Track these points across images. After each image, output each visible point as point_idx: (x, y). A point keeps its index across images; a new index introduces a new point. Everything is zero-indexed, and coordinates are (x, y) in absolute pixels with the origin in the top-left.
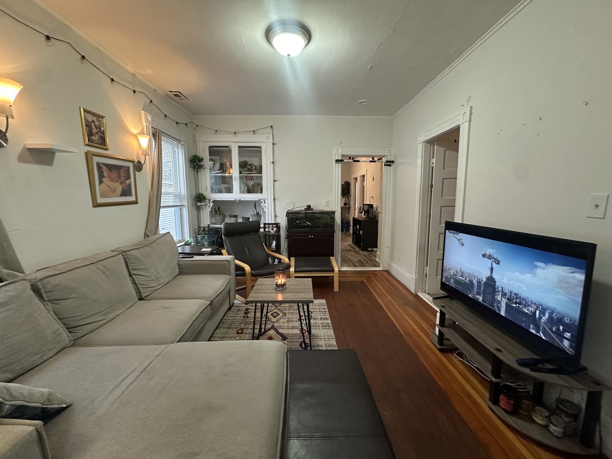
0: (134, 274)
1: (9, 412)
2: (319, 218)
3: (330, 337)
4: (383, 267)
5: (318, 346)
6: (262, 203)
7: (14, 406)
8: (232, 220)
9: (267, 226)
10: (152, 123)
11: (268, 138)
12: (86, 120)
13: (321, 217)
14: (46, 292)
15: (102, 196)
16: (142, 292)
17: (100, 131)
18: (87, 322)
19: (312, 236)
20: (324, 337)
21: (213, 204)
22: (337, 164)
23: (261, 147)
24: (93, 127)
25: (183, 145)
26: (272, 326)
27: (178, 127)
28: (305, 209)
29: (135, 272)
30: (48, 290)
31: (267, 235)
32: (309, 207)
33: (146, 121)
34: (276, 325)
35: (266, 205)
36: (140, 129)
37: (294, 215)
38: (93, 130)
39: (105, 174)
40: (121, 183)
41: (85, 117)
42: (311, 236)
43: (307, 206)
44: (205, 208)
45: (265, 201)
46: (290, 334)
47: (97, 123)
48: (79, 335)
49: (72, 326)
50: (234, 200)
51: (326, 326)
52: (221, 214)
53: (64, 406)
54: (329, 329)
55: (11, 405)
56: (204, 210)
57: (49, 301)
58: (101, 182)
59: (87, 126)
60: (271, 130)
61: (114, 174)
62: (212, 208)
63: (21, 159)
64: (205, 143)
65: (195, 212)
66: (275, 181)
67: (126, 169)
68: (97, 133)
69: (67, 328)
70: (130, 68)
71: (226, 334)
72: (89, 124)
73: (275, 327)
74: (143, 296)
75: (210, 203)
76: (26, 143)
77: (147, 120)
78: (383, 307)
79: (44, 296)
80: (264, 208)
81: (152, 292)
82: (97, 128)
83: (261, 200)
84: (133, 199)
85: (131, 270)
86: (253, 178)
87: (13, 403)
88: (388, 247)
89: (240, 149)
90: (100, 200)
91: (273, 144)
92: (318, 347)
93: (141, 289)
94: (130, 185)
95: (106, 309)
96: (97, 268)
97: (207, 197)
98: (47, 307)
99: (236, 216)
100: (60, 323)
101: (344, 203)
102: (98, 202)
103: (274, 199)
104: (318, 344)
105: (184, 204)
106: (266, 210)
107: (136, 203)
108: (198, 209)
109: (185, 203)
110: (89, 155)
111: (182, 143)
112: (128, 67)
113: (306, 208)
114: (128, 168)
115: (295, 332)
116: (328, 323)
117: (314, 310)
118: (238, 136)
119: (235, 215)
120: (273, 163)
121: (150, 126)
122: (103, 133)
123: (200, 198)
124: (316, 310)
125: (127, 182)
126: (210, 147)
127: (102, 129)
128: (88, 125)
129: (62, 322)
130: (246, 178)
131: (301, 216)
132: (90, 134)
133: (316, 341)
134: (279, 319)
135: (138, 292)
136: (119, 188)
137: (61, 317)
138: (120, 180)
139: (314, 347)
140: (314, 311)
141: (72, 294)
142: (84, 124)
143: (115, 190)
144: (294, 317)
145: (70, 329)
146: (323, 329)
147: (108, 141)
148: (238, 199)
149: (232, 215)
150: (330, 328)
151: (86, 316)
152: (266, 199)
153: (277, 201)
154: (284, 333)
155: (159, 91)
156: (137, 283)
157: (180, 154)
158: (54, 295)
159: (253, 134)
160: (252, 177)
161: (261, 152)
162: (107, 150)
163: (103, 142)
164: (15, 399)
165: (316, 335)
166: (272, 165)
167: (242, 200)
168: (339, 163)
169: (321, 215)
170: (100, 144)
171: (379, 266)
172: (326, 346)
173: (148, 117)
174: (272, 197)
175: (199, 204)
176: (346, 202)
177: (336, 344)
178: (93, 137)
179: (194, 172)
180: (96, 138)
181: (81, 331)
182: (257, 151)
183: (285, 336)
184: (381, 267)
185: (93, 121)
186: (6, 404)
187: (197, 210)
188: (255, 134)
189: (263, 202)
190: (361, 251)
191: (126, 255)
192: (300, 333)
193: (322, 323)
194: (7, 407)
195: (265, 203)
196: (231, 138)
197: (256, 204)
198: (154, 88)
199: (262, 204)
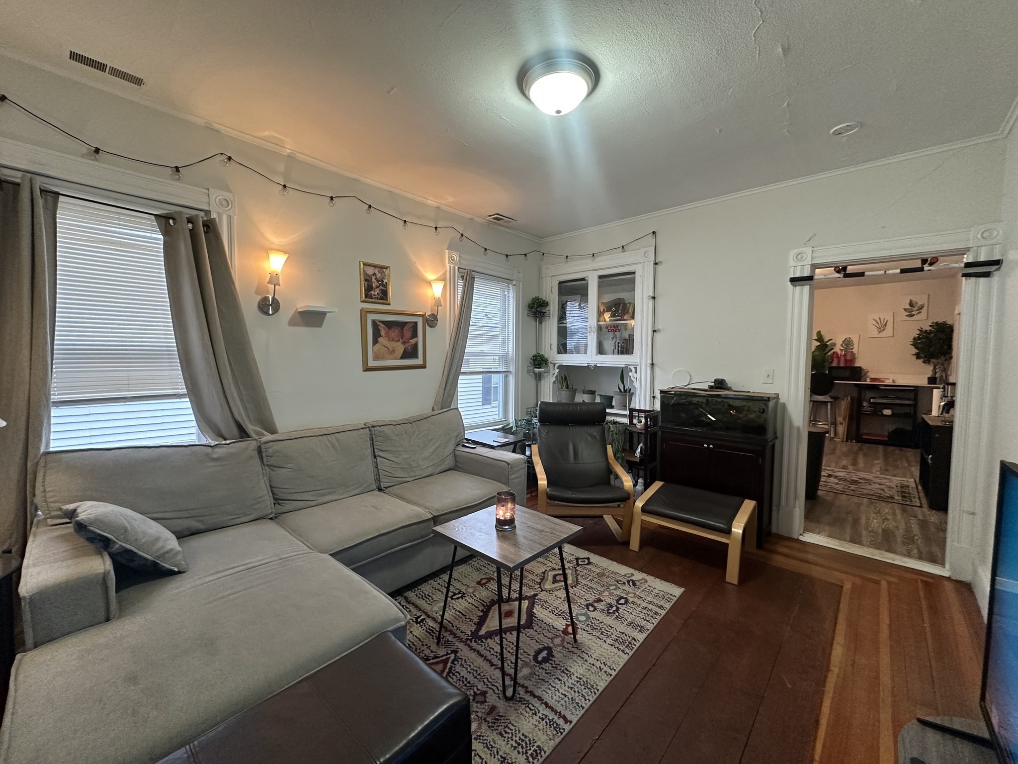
0: (379, 456)
1: (118, 551)
2: (738, 409)
3: (606, 668)
4: (951, 569)
5: (563, 672)
6: (631, 371)
7: (122, 547)
8: (586, 398)
9: (636, 414)
10: (460, 262)
11: (646, 255)
12: (365, 274)
13: (744, 406)
14: (267, 456)
15: (376, 358)
16: (382, 480)
17: (382, 285)
18: (295, 499)
19: (711, 446)
20: (595, 662)
21: (558, 370)
22: (798, 288)
23: (634, 273)
24: (374, 280)
25: (515, 285)
26: (534, 594)
27: (508, 261)
28: (711, 387)
29: (381, 454)
30: (268, 454)
31: (628, 430)
32: (720, 384)
33: (450, 262)
34: (542, 596)
35: (638, 376)
36: (441, 273)
37: (684, 397)
38: (373, 284)
39: (383, 333)
40: (404, 343)
41: (364, 271)
42: (708, 446)
43: (716, 381)
44: (548, 376)
45: (636, 368)
46: (545, 623)
47: (379, 275)
48: (284, 509)
49: (281, 498)
50: (586, 365)
51: (623, 642)
52: (570, 387)
53: (176, 569)
54: (623, 651)
55: (121, 546)
56: (546, 380)
57: (268, 465)
58: (375, 342)
59: (366, 280)
60: (653, 238)
61: (395, 333)
62: (556, 377)
63: (292, 323)
64: (554, 277)
65: (532, 382)
66: (655, 331)
67: (411, 325)
68: (378, 287)
69: (275, 499)
70: (431, 202)
71: (465, 576)
72: (368, 278)
73: (536, 598)
74: (382, 486)
75: (554, 369)
76: (298, 307)
77: (451, 259)
78: (830, 675)
79: (265, 460)
80: (634, 380)
81: (395, 483)
82: (378, 281)
83: (629, 366)
84: (419, 361)
85: (376, 450)
86: (619, 328)
87: (124, 545)
88: (973, 514)
89: (601, 280)
90: (372, 363)
91: (656, 264)
92: (563, 674)
93: (382, 477)
94: (416, 345)
95: (321, 490)
96: (328, 440)
97: (550, 360)
98: (264, 471)
99: (592, 393)
100: (270, 491)
101: (929, 378)
102: (369, 365)
103: (653, 364)
104: (569, 668)
105: (511, 370)
106: (636, 384)
107: (423, 366)
108: (539, 377)
109: (512, 368)
110: (363, 313)
111: (514, 282)
112: (429, 201)
113: (712, 384)
114: (416, 324)
115: (557, 623)
116: (634, 639)
117: (636, 600)
118: (598, 259)
119: (591, 391)
120: (654, 298)
121: (456, 268)
122: (386, 285)
123: (539, 361)
124: (639, 602)
125: (413, 341)
126: (560, 283)
127: (385, 281)
128: (368, 280)
129: (272, 490)
130: (607, 328)
131: (698, 402)
132: (369, 289)
133: (571, 661)
134: (559, 588)
135: (378, 480)
136: (400, 348)
137: (273, 485)
138: (402, 339)
139: (556, 667)
140: (633, 603)
141: (290, 463)
142: (363, 279)
143: (394, 351)
144: (584, 596)
145: (277, 501)
146: (612, 645)
147: (390, 293)
148: (592, 364)
149: (586, 389)
150: (627, 650)
151: (296, 491)
152: (638, 365)
153: (656, 369)
154: (536, 616)
155: (476, 219)
156: (379, 468)
157: (511, 299)
158: (272, 461)
159: (623, 252)
160: (617, 326)
161: (633, 281)
162: (389, 304)
163: (384, 296)
164: (126, 541)
165: (583, 649)
166: (651, 302)
167: (598, 365)
168: (802, 285)
169: (745, 403)
170: (380, 299)
171: (943, 564)
172: (578, 682)
173: (454, 257)
174: (649, 361)
175: (537, 370)
176: (936, 376)
177: (601, 689)
178: (372, 292)
179: (534, 322)
180: (375, 293)
181: (288, 506)
182: (627, 279)
183: (534, 621)
184: (947, 566)
185: (374, 274)
186: (117, 543)
187: (536, 379)
188: (625, 252)
189: (633, 370)
190: (926, 509)
191: (375, 431)
192: (562, 629)
193: (623, 633)
194: (117, 546)
195: (636, 372)
196: (589, 264)
197: (622, 373)
198: (469, 216)
199: (630, 374)
